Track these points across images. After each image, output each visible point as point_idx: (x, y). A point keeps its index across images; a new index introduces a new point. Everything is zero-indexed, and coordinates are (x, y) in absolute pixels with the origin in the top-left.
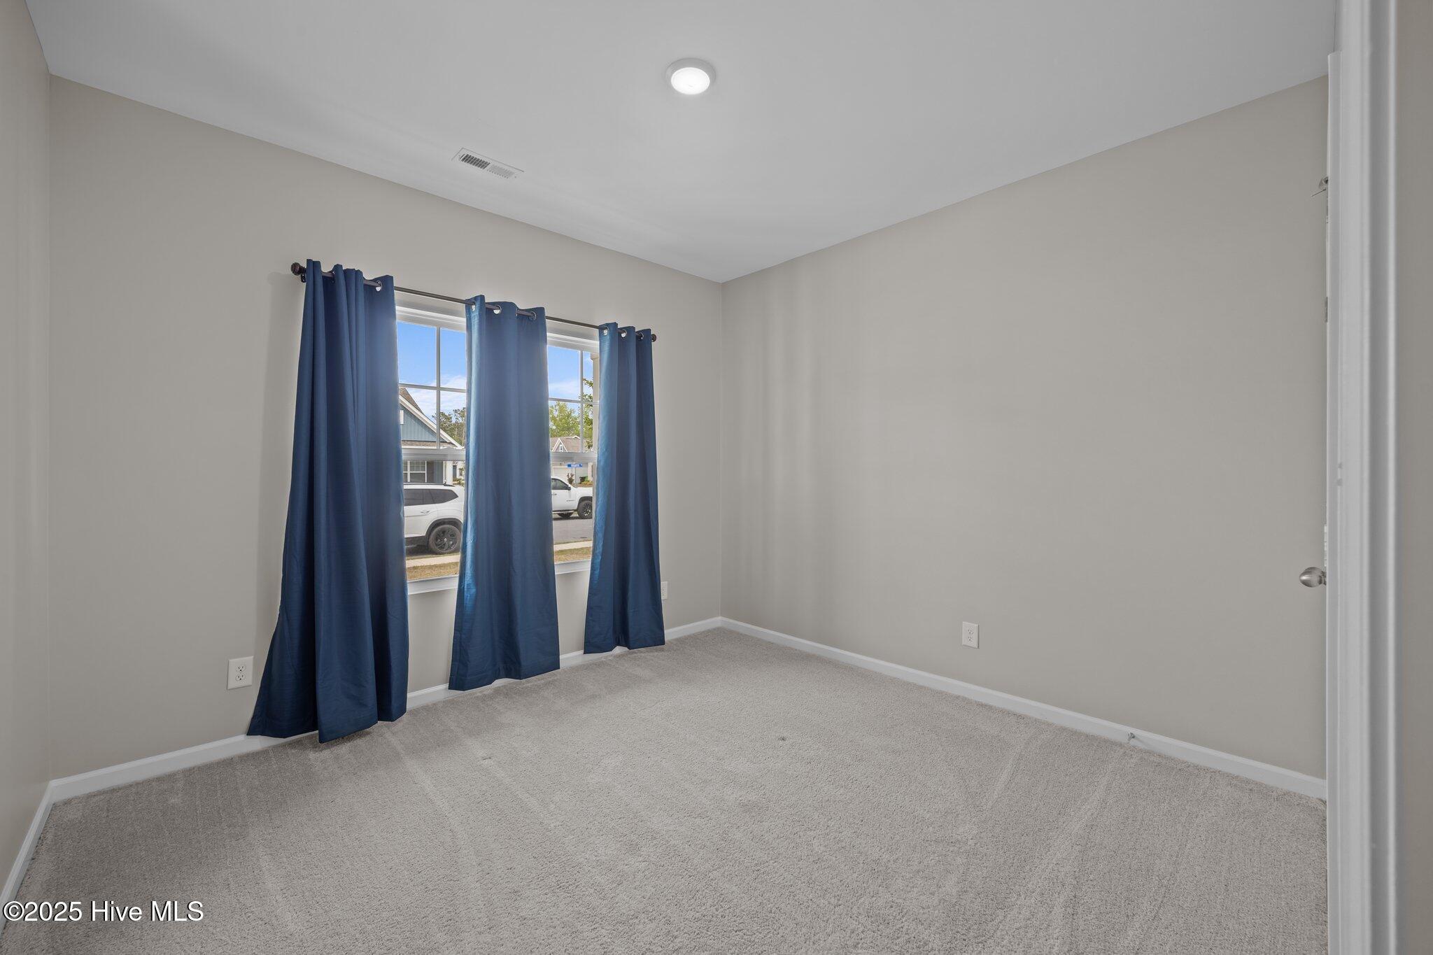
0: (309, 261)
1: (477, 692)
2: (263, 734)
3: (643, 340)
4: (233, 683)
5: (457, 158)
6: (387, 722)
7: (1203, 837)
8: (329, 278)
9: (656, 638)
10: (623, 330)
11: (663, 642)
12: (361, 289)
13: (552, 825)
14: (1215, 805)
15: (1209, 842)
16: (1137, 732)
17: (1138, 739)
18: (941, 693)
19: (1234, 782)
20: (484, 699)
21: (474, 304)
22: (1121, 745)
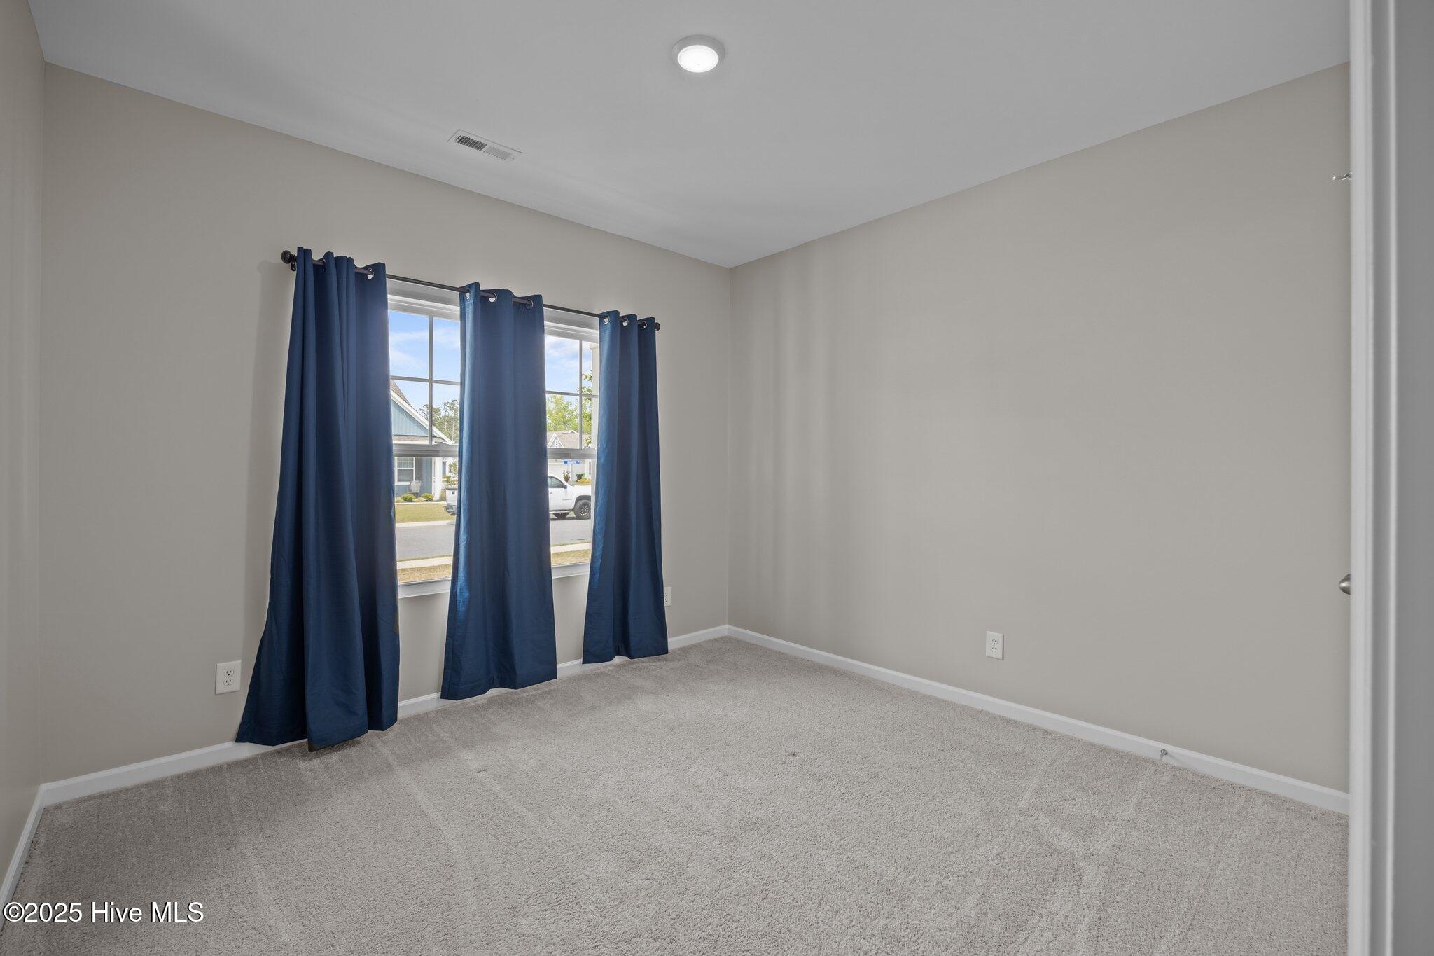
0: (300, 249)
1: (470, 701)
2: (251, 741)
3: (647, 329)
4: (221, 688)
5: (454, 138)
6: (378, 732)
7: (1236, 858)
8: (319, 265)
9: (658, 647)
10: (625, 318)
11: (666, 651)
12: (352, 277)
13: (551, 841)
14: (1250, 825)
15: (1243, 863)
16: (1169, 748)
17: (1171, 756)
18: (963, 706)
19: (1271, 800)
20: (477, 708)
21: (468, 291)
22: (1153, 762)
